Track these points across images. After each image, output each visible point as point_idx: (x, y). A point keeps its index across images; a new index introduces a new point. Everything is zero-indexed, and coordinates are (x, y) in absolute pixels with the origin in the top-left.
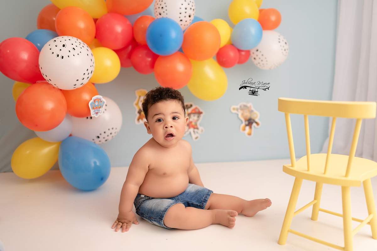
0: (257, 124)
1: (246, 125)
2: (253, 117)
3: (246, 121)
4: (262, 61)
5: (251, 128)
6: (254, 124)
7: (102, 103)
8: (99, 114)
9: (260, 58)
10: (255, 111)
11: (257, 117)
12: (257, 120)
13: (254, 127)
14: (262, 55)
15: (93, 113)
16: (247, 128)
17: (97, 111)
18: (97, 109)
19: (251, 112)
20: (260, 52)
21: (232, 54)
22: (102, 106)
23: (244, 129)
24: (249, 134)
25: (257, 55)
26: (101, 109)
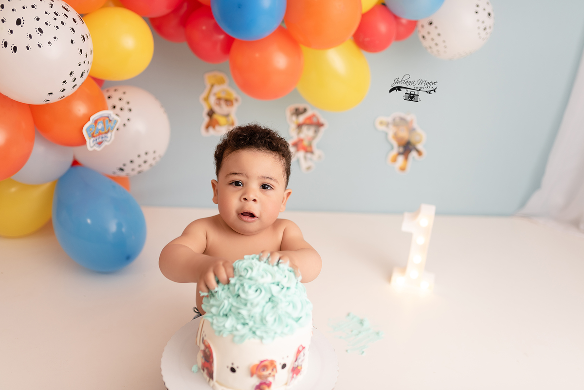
0: (419, 153)
1: (399, 154)
2: (413, 140)
3: (399, 145)
4: (436, 44)
5: (406, 158)
6: (413, 154)
7: (112, 124)
8: (105, 144)
9: (433, 40)
10: (419, 130)
11: (419, 142)
12: (420, 147)
13: (413, 158)
14: (439, 35)
15: (92, 145)
16: (401, 159)
17: (100, 140)
18: (101, 136)
19: (412, 130)
20: (436, 27)
21: (383, 27)
22: (112, 129)
23: (394, 160)
24: (403, 169)
25: (429, 33)
26: (109, 135)
